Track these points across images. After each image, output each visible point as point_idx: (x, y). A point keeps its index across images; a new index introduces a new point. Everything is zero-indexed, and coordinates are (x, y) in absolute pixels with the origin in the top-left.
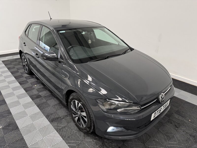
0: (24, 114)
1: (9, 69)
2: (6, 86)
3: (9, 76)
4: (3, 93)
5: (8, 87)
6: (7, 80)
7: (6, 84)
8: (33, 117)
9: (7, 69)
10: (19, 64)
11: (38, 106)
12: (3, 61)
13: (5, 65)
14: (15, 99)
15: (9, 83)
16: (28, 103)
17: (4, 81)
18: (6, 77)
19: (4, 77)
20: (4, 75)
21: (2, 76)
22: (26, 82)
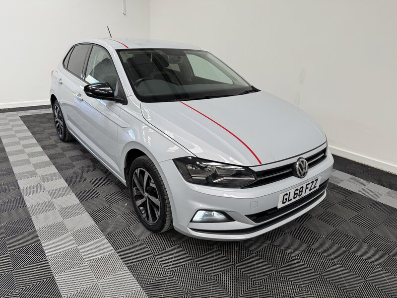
1: (29, 127)
3: (27, 137)
4: (11, 159)
5: (21, 152)
6: (23, 142)
7: (20, 147)
8: (54, 194)
9: (25, 128)
10: (48, 122)
11: (65, 180)
12: (21, 117)
13: (25, 122)
14: (30, 168)
15: (25, 146)
16: (49, 175)
17: (18, 143)
18: (21, 139)
19: (19, 138)
20: (19, 135)
21: (16, 136)
22: (54, 146)
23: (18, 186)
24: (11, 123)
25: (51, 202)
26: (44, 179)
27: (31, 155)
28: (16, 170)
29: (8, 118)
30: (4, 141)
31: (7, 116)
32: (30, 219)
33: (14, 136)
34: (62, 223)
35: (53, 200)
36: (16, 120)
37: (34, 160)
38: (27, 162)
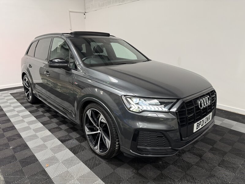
0: (34, 137)
6: (17, 109)
8: (45, 139)
12: (11, 94)
13: (14, 97)
14: (26, 125)
15: (19, 112)
18: (15, 107)
19: (13, 107)
20: (12, 105)
21: (11, 106)
22: (37, 111)
24: (6, 98)
26: (36, 130)
27: (24, 117)
28: (17, 126)
29: (3, 95)
31: (2, 94)
32: (34, 155)
33: (10, 106)
34: (54, 157)
36: (9, 96)
37: (26, 120)
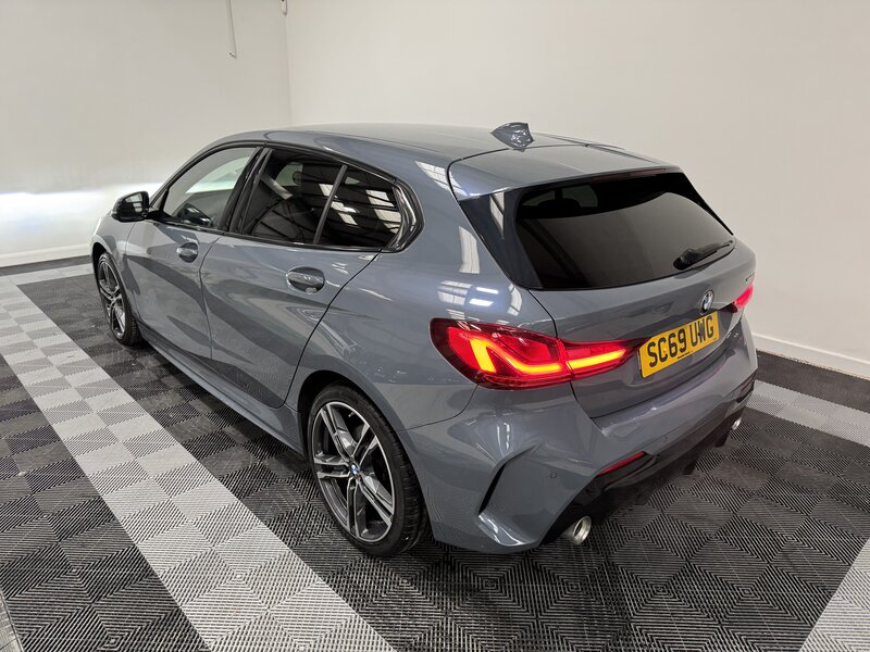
2: (55, 382)
3: (59, 346)
5: (61, 384)
9: (50, 324)
16: (145, 437)
17: (44, 363)
23: (81, 472)
25: (170, 505)
30: (10, 359)
35: (174, 499)
38: (80, 408)
